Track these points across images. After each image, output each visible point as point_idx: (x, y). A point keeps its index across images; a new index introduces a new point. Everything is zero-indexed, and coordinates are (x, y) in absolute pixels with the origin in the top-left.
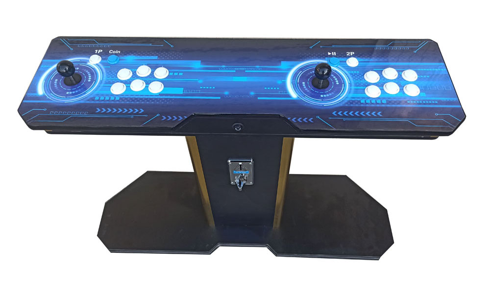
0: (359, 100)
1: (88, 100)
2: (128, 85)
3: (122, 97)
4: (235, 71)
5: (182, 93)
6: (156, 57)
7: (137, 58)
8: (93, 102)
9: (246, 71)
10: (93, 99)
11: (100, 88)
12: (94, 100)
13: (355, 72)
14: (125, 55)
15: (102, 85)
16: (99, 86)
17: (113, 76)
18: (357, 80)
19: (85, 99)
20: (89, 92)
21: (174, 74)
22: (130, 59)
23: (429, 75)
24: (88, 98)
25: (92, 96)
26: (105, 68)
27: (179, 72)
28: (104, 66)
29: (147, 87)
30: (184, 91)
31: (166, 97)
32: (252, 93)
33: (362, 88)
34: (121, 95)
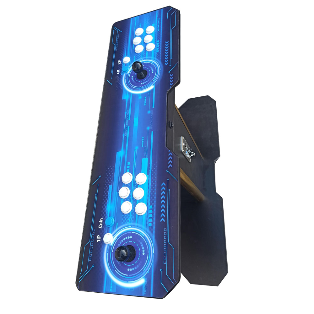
0: (156, 53)
1: (152, 232)
2: (137, 201)
3: (149, 204)
4: (129, 127)
5: (147, 159)
6: (110, 187)
7: (110, 203)
8: (154, 227)
9: (129, 119)
10: (151, 229)
11: (139, 225)
12: (152, 227)
13: (134, 58)
14: (105, 213)
15: (136, 224)
16: (138, 227)
17: (127, 217)
18: (141, 56)
19: (151, 234)
20: (143, 233)
21: (128, 169)
22: (110, 207)
23: (139, 24)
24: (150, 232)
25: (148, 230)
26: (118, 226)
27: (127, 165)
28: (116, 228)
29: (140, 186)
30: (146, 158)
31: (151, 169)
32: (149, 112)
33: (147, 53)
34: (147, 205)
